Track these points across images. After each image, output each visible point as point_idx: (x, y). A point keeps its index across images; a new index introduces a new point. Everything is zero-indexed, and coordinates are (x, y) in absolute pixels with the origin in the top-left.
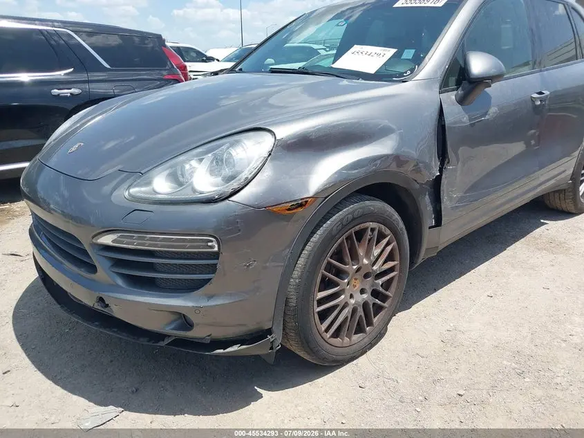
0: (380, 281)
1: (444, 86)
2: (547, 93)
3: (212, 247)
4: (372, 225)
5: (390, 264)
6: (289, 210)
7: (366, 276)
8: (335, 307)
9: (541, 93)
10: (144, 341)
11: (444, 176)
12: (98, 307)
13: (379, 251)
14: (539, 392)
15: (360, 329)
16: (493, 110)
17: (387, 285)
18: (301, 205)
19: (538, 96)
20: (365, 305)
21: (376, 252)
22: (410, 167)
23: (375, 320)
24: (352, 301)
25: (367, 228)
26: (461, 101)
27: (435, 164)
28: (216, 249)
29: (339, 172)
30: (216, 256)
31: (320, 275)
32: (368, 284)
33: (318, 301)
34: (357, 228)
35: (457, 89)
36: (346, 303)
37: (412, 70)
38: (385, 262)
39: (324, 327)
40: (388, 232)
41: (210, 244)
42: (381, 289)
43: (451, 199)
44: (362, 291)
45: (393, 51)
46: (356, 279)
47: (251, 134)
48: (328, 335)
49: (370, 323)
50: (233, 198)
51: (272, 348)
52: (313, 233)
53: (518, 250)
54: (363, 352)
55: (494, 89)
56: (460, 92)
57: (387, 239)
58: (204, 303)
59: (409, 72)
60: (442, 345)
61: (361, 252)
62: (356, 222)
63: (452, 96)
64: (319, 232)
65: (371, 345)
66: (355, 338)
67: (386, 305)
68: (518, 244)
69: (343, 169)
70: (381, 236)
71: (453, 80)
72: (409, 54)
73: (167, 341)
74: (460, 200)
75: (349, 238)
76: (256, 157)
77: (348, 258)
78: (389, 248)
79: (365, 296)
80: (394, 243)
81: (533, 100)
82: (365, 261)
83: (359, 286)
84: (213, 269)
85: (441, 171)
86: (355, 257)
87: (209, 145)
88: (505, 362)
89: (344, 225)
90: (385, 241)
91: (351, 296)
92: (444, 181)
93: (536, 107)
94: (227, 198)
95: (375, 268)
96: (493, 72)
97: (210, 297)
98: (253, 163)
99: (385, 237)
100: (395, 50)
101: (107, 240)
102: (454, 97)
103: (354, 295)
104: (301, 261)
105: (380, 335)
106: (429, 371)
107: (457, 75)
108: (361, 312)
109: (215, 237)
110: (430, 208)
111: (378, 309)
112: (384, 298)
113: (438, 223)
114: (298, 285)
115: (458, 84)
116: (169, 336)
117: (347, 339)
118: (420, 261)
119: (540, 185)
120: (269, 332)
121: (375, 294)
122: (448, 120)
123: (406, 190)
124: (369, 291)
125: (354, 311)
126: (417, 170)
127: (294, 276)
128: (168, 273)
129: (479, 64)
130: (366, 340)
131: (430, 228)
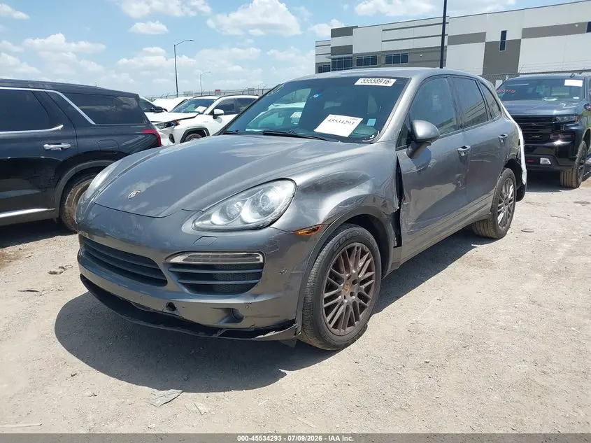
0: (363, 287)
1: (399, 145)
2: (468, 147)
3: (259, 260)
4: (357, 244)
5: (369, 274)
6: (307, 233)
7: (354, 282)
8: (336, 304)
9: (464, 147)
10: (202, 335)
11: (401, 210)
12: (166, 310)
13: (362, 263)
14: (479, 357)
15: (351, 324)
16: (433, 161)
17: (368, 289)
18: (315, 230)
19: (462, 149)
20: (354, 304)
21: (360, 265)
22: (381, 203)
23: (360, 316)
24: (346, 301)
25: (354, 247)
26: (411, 156)
27: (396, 200)
28: (261, 261)
29: (337, 207)
30: (261, 266)
31: (326, 281)
32: (355, 289)
33: (325, 299)
34: (348, 246)
35: (408, 147)
36: (342, 302)
37: (376, 134)
38: (366, 273)
39: (328, 319)
40: (367, 250)
41: (257, 258)
42: (364, 293)
43: (407, 226)
44: (352, 294)
45: (360, 120)
46: (347, 285)
47: (279, 182)
48: (331, 326)
49: (357, 319)
50: (273, 226)
51: (295, 334)
52: (321, 250)
53: (456, 267)
54: (353, 340)
55: (433, 147)
56: (410, 149)
57: (367, 255)
58: (252, 301)
59: (373, 136)
60: (409, 333)
61: (351, 264)
62: (348, 242)
63: (404, 152)
64: (325, 249)
65: (359, 335)
66: (348, 329)
67: (367, 305)
68: (456, 263)
69: (340, 204)
70: (364, 253)
71: (404, 140)
72: (372, 122)
73: (219, 333)
74: (413, 227)
75: (343, 254)
76: (285, 198)
77: (343, 269)
78: (369, 262)
79: (354, 297)
80: (372, 258)
81: (459, 152)
82: (354, 271)
83: (349, 291)
84: (259, 276)
85: (400, 206)
86: (348, 268)
87: (250, 191)
88: (455, 341)
89: (340, 244)
90: (365, 257)
91: (345, 298)
92: (402, 213)
93: (461, 158)
94: (269, 225)
95: (360, 276)
96: (433, 134)
97: (256, 296)
98: (284, 201)
99: (365, 253)
100: (361, 119)
101: (179, 259)
102: (405, 153)
103: (347, 297)
104: (314, 270)
105: (364, 328)
106: (403, 350)
107: (406, 136)
108: (351, 309)
109: (261, 253)
110: (393, 233)
111: (362, 308)
112: (366, 300)
113: (399, 244)
114: (312, 287)
115: (408, 143)
116: (221, 329)
117: (343, 330)
118: (388, 272)
119: (469, 215)
120: (293, 322)
121: (360, 296)
122: (403, 169)
123: (378, 220)
124: (357, 294)
125: (347, 308)
126: (385, 205)
127: (309, 281)
128: (224, 281)
129: (421, 129)
130: (355, 331)
131: (394, 247)
